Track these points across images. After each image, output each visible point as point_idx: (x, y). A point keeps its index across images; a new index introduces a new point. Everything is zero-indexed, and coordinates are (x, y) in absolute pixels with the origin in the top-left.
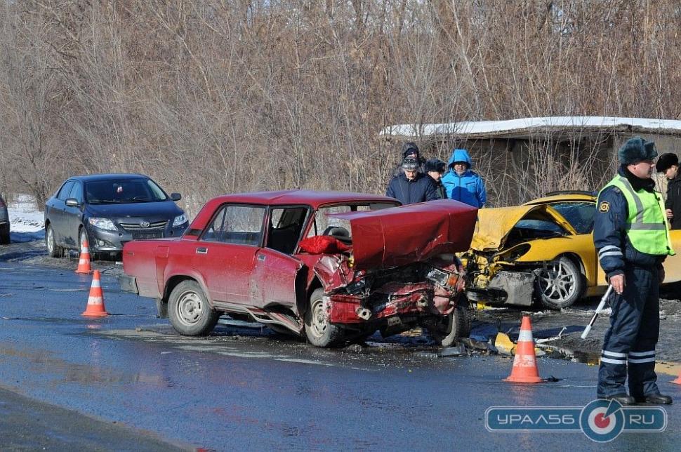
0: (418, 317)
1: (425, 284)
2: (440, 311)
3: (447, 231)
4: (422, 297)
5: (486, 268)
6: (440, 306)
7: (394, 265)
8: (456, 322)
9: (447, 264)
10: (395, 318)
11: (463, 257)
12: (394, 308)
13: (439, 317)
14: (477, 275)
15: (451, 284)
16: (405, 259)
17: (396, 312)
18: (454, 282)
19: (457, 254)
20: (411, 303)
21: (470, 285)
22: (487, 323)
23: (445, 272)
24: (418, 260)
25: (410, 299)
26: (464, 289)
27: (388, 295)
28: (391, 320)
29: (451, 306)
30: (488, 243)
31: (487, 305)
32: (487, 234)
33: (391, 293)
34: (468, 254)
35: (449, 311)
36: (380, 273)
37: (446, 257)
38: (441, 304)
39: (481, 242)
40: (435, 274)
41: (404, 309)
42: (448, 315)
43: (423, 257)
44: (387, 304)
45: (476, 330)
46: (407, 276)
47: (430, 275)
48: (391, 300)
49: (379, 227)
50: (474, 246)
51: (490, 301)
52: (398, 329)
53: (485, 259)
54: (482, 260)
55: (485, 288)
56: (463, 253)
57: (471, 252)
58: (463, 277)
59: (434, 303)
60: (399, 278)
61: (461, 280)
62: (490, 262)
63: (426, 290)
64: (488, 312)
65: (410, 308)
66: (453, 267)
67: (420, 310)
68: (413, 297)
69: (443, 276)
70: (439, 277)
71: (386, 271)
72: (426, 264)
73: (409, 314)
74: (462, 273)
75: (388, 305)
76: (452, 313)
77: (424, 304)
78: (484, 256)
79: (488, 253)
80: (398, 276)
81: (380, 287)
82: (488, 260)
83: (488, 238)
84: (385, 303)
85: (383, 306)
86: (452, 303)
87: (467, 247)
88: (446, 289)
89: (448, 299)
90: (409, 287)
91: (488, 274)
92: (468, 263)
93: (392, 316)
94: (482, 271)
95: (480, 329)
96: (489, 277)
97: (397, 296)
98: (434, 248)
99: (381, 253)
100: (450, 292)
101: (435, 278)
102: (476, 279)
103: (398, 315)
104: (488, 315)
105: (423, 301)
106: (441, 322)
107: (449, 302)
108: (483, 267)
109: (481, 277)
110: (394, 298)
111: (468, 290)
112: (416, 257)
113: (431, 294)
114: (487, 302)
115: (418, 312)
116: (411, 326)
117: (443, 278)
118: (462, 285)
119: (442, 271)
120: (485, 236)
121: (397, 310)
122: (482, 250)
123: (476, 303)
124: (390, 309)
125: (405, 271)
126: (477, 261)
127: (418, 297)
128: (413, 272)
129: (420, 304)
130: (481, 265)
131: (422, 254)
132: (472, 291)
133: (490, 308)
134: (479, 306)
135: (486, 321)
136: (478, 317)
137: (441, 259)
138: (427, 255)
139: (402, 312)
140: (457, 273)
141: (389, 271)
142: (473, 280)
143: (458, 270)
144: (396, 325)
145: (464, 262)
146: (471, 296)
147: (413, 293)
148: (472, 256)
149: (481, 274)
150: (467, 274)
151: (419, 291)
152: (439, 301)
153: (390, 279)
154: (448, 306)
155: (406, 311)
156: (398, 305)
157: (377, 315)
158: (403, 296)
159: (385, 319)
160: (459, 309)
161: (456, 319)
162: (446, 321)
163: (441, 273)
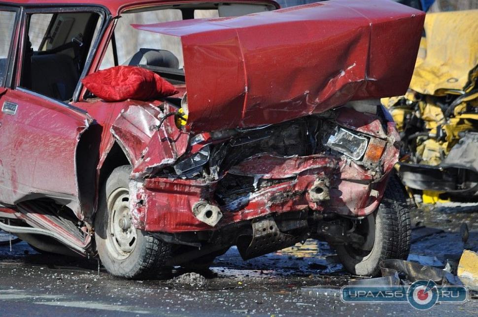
0: (310, 221)
1: (325, 158)
2: (352, 210)
3: (365, 58)
4: (317, 183)
5: (439, 128)
6: (351, 200)
7: (263, 122)
8: (382, 229)
9: (364, 120)
10: (266, 223)
11: (397, 105)
12: (264, 204)
13: (349, 221)
14: (422, 141)
15: (372, 158)
16: (286, 109)
17: (268, 212)
18: (379, 153)
19: (385, 102)
20: (295, 194)
21: (409, 160)
22: (442, 232)
23: (361, 134)
24: (310, 113)
25: (295, 186)
26: (398, 167)
27: (252, 179)
28: (258, 226)
29: (373, 199)
30: (444, 79)
31: (443, 197)
32: (442, 63)
33: (259, 176)
34: (405, 100)
35: (368, 210)
36: (239, 137)
37: (363, 106)
38: (353, 195)
39: (429, 77)
40: (343, 140)
41: (283, 204)
42: (366, 216)
43: (319, 107)
44: (252, 196)
45: (420, 245)
46: (287, 143)
47: (332, 140)
48: (259, 188)
49: (236, 50)
50: (417, 85)
51: (448, 189)
52: (271, 243)
53: (438, 110)
54: (433, 112)
55: (438, 166)
56: (395, 99)
57: (410, 98)
58: (396, 145)
59: (341, 193)
60: (275, 148)
61: (391, 149)
62: (449, 115)
63: (325, 169)
64: (443, 210)
65: (295, 203)
66: (376, 125)
67: (314, 206)
68: (300, 184)
69: (358, 143)
70: (347, 145)
71: (249, 133)
72: (324, 120)
73: (293, 215)
74: (394, 137)
75: (253, 197)
76: (375, 213)
77: (321, 196)
78: (435, 104)
79: (444, 99)
80: (271, 142)
81: (237, 164)
82: (444, 111)
83: (445, 69)
84: (246, 194)
85: (244, 200)
86: (374, 193)
87: (404, 87)
88: (362, 167)
89: (367, 187)
90: (293, 163)
91: (443, 139)
92: (405, 119)
93: (260, 219)
94: (433, 133)
95: (428, 244)
96: (445, 145)
97: (269, 180)
98: (340, 90)
99: (240, 99)
100: (370, 173)
101: (342, 146)
102: (419, 148)
103: (273, 216)
104: (443, 217)
105: (318, 190)
106: (353, 230)
107: (369, 191)
108: (433, 125)
109: (430, 144)
110: (264, 184)
111: (405, 168)
112: (305, 106)
113: (334, 177)
114: (442, 192)
115: (310, 211)
116: (297, 236)
117: (358, 145)
118: (393, 159)
119: (356, 133)
120: (438, 65)
121: (271, 207)
122: (432, 93)
123: (420, 192)
124: (257, 205)
125: (284, 133)
126: (422, 114)
127: (309, 184)
128: (300, 135)
129: (313, 196)
130: (430, 121)
131: (317, 100)
132: (414, 170)
133: (447, 203)
134: (427, 199)
135: (440, 228)
136: (424, 221)
137: (353, 109)
138: (325, 103)
139: (280, 211)
140: (383, 136)
141: (254, 134)
142: (415, 151)
143: (386, 132)
144: (269, 235)
145: (398, 115)
146: (411, 180)
147: (302, 174)
148: (414, 104)
149: (429, 138)
150: (403, 139)
151: (311, 171)
152: (349, 191)
153: (257, 149)
154: (367, 200)
155: (286, 209)
156: (273, 198)
157: (232, 218)
158: (280, 181)
159: (247, 225)
160: (388, 205)
161: (383, 223)
162: (364, 227)
163: (354, 137)
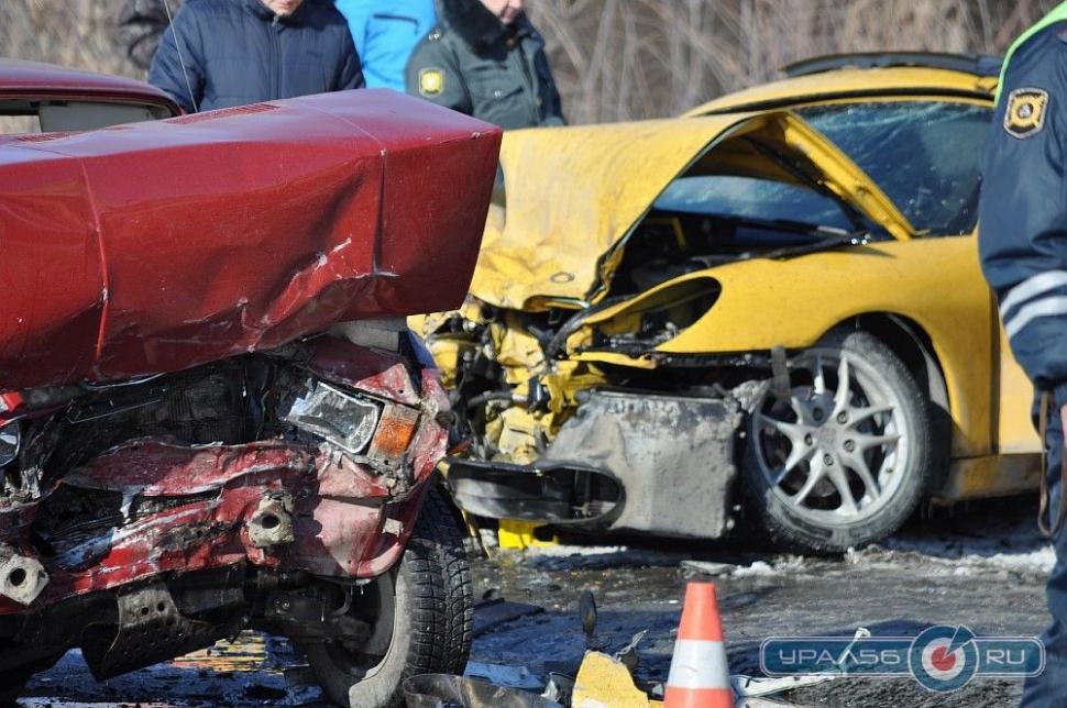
0: (249, 590)
1: (283, 448)
2: (344, 564)
3: (372, 226)
4: (265, 504)
5: (533, 382)
6: (341, 542)
7: (143, 368)
8: (410, 606)
9: (369, 363)
10: (148, 597)
11: (443, 331)
12: (146, 553)
13: (336, 588)
14: (498, 410)
15: (389, 448)
16: (195, 340)
17: (155, 569)
18: (405, 438)
19: (418, 323)
20: (216, 530)
21: (469, 452)
22: (541, 610)
23: (363, 395)
24: (251, 349)
25: (215, 511)
26: (444, 467)
27: (118, 497)
28: (132, 602)
29: (390, 539)
30: (544, 274)
31: (542, 534)
32: (539, 239)
33: (134, 490)
34: (460, 321)
35: (379, 564)
36: (88, 402)
37: (370, 334)
38: (347, 531)
39: (512, 269)
40: (325, 407)
41: (188, 553)
42: (375, 579)
43: (270, 334)
44: (117, 535)
45: (492, 641)
46: (198, 414)
47: (299, 408)
48: (133, 516)
49: (81, 206)
50: (486, 286)
51: (553, 517)
52: (163, 641)
53: (533, 343)
54: (520, 347)
55: (531, 466)
56: (438, 319)
57: (471, 315)
58: (441, 419)
59: (318, 527)
60: (170, 426)
61: (430, 429)
62: (555, 353)
63: (283, 472)
64: (542, 563)
65: (215, 550)
66: (397, 375)
67: (259, 557)
68: (227, 507)
69: (356, 416)
70: (331, 417)
71: (112, 394)
72: (283, 363)
73: (210, 576)
74: (437, 402)
75: (121, 537)
76: (393, 570)
77: (274, 534)
78: (525, 330)
79: (544, 318)
80: (163, 414)
81: (82, 463)
82: (544, 345)
83: (545, 253)
84: (105, 530)
85: (100, 543)
86: (393, 526)
87: (452, 289)
88: (366, 467)
89: (376, 512)
90: (211, 459)
91: (543, 407)
92: (460, 361)
93: (136, 587)
94: (520, 394)
95: (509, 638)
96: (547, 419)
97: (156, 499)
98: (318, 297)
99: (90, 316)
100: (385, 482)
101: (322, 423)
102: (491, 427)
103: (165, 579)
104: (541, 579)
105: (269, 521)
106: (345, 609)
107: (382, 523)
108: (522, 376)
109: (514, 417)
110: (144, 508)
111: (459, 471)
112: (238, 333)
113: (304, 490)
114: (541, 523)
115: (250, 567)
116: (220, 625)
117: (357, 420)
118: (433, 452)
119: (352, 392)
120: (530, 243)
121: (160, 560)
122: (519, 305)
123: (493, 524)
124: (130, 555)
125: (191, 394)
126: (499, 351)
127: (249, 507)
128: (227, 397)
129: (256, 533)
130: (513, 366)
131: (266, 320)
132: (479, 475)
133: (552, 549)
134: (508, 540)
135: (537, 603)
136: (501, 588)
137: (346, 341)
138: (284, 325)
139: (180, 568)
140: (413, 399)
141: (124, 396)
142: (481, 432)
143: (420, 390)
144: (156, 623)
145: (445, 354)
146: (472, 497)
147: (231, 484)
148: (479, 330)
149: (513, 404)
150: (455, 407)
151: (253, 479)
152: (336, 522)
153: (130, 428)
154: (375, 541)
155: (195, 563)
156: (165, 539)
157: (71, 585)
158: (183, 500)
159: (106, 600)
160: (423, 554)
161: (410, 594)
162: (369, 602)
163: (349, 402)
